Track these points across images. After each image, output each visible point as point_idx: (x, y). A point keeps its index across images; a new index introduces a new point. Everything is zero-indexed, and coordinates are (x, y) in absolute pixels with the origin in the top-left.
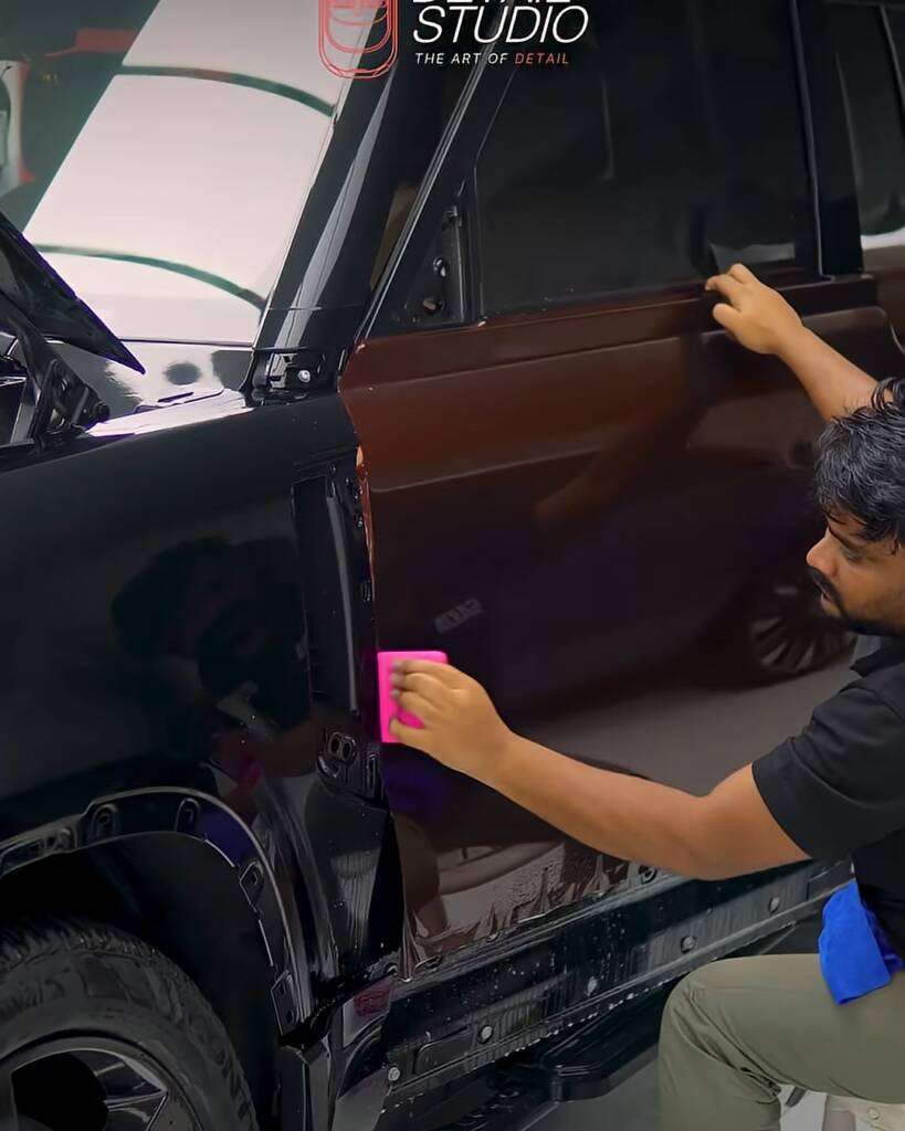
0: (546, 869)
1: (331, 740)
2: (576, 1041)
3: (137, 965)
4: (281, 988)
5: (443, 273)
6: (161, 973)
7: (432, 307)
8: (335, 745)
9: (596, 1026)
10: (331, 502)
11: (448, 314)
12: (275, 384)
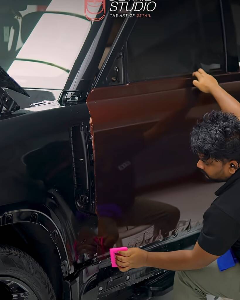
0: (145, 233)
1: (80, 197)
2: (157, 280)
3: (20, 258)
4: (64, 264)
5: (117, 71)
6: (27, 260)
7: (115, 80)
8: (82, 198)
9: (163, 276)
10: (82, 133)
11: (119, 82)
12: (68, 100)
